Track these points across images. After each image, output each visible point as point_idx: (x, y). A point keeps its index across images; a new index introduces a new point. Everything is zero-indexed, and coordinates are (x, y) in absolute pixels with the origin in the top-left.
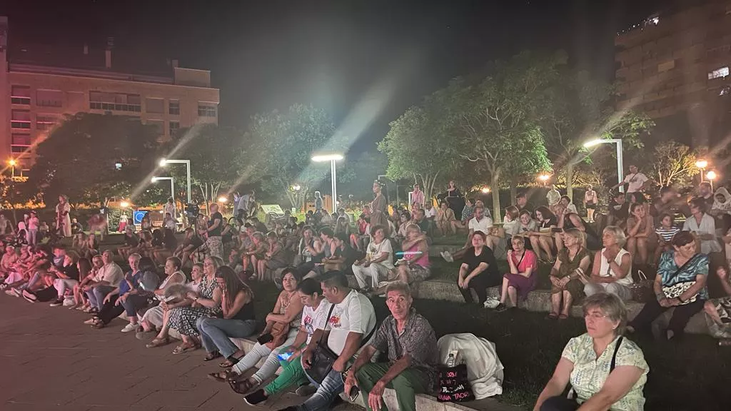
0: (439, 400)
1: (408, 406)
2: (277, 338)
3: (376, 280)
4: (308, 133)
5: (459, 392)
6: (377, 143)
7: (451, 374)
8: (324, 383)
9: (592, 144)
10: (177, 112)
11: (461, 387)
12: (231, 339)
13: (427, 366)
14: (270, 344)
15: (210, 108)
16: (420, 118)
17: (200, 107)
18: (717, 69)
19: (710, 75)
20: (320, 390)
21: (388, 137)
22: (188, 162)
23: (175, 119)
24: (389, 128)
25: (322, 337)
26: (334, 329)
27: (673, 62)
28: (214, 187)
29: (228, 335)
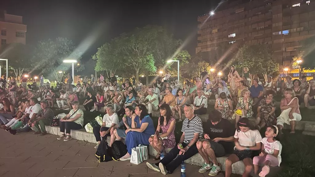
0: (51, 126)
1: (43, 128)
2: (18, 117)
3: (63, 105)
4: (64, 50)
5: (55, 124)
6: (92, 56)
7: (54, 120)
8: (26, 125)
9: (169, 61)
10: (5, 35)
11: (56, 123)
12: (8, 120)
13: (49, 119)
14: (16, 118)
15: (22, 33)
16: (109, 48)
17: (16, 33)
18: (232, 34)
19: (229, 36)
20: (25, 126)
21: (97, 54)
22: (7, 60)
23: (4, 38)
24: (97, 51)
25: (28, 115)
26: (31, 113)
27: (217, 30)
28: (21, 71)
29: (6, 118)
